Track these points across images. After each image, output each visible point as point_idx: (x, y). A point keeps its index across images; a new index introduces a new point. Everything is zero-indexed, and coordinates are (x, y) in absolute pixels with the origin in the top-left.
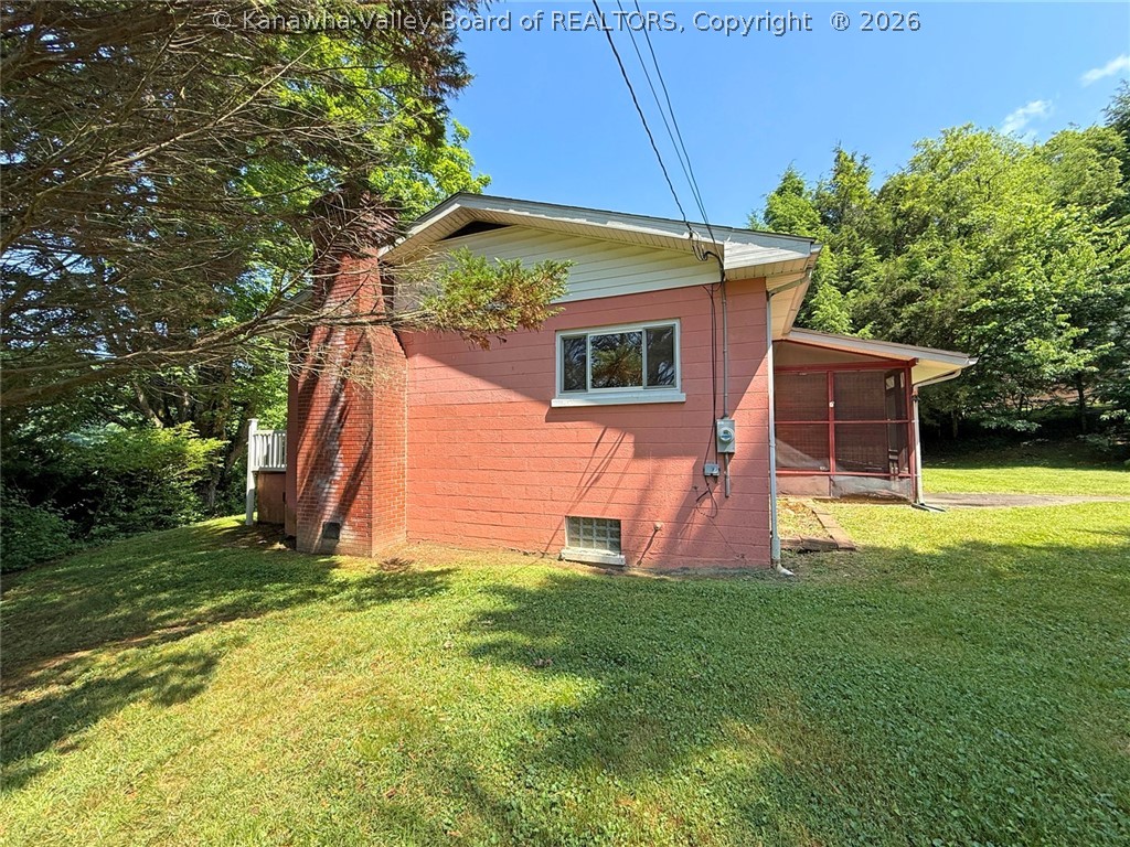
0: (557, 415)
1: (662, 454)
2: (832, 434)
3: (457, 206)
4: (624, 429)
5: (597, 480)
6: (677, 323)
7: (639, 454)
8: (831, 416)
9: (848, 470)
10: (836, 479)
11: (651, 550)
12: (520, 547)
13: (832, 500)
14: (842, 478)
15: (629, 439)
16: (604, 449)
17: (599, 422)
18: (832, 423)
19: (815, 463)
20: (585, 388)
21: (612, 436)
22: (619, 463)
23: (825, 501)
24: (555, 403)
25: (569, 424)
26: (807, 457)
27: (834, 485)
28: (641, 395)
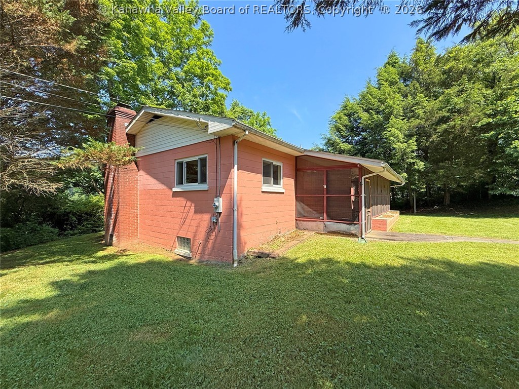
0: (176, 194)
1: (202, 212)
2: (325, 201)
3: (143, 111)
4: (192, 201)
5: (184, 222)
6: (207, 155)
7: (196, 212)
8: (325, 192)
9: (332, 220)
10: (327, 223)
11: (199, 252)
12: (165, 247)
13: (324, 234)
14: (329, 223)
15: (193, 205)
16: (187, 208)
17: (185, 198)
18: (326, 196)
19: (318, 215)
20: (183, 183)
21: (189, 204)
22: (191, 215)
23: (321, 234)
24: (174, 190)
25: (178, 198)
26: (315, 212)
27: (325, 226)
28: (198, 186)
